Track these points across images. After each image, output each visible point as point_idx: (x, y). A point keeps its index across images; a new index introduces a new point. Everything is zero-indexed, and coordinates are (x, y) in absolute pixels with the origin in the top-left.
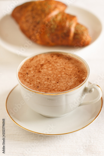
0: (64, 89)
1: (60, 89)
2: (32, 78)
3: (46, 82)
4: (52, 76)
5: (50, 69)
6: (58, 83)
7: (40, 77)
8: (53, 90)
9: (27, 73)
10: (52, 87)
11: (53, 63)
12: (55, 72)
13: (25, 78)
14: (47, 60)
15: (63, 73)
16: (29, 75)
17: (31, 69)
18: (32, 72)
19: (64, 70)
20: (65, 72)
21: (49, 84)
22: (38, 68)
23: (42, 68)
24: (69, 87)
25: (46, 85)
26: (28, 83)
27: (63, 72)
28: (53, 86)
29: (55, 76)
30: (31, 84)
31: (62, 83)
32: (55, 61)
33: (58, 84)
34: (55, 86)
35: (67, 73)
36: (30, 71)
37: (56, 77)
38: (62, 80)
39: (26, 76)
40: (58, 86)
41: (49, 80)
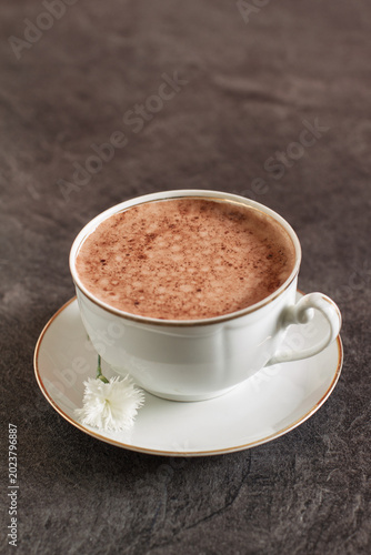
0: (220, 310)
1: (204, 310)
2: (118, 275)
3: (162, 290)
4: (182, 269)
5: (176, 248)
6: (199, 290)
7: (144, 272)
8: (185, 312)
9: (103, 261)
10: (180, 303)
11: (186, 231)
12: (193, 259)
13: (97, 276)
14: (166, 221)
15: (218, 261)
16: (107, 268)
17: (116, 248)
18: (119, 259)
19: (221, 253)
20: (226, 259)
21: (173, 294)
22: (138, 245)
23: (151, 245)
24: (235, 304)
25: (162, 297)
26: (105, 289)
27: (218, 257)
28: (185, 300)
29: (192, 270)
30: (113, 294)
31: (214, 291)
32: (192, 224)
33: (199, 295)
34: (190, 301)
35: (231, 262)
36: (111, 254)
37: (196, 273)
38: (215, 284)
39: (100, 268)
40: (200, 300)
41: (172, 284)
